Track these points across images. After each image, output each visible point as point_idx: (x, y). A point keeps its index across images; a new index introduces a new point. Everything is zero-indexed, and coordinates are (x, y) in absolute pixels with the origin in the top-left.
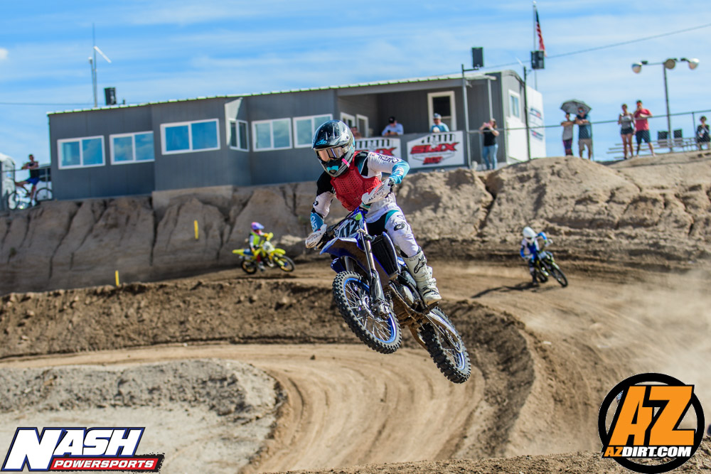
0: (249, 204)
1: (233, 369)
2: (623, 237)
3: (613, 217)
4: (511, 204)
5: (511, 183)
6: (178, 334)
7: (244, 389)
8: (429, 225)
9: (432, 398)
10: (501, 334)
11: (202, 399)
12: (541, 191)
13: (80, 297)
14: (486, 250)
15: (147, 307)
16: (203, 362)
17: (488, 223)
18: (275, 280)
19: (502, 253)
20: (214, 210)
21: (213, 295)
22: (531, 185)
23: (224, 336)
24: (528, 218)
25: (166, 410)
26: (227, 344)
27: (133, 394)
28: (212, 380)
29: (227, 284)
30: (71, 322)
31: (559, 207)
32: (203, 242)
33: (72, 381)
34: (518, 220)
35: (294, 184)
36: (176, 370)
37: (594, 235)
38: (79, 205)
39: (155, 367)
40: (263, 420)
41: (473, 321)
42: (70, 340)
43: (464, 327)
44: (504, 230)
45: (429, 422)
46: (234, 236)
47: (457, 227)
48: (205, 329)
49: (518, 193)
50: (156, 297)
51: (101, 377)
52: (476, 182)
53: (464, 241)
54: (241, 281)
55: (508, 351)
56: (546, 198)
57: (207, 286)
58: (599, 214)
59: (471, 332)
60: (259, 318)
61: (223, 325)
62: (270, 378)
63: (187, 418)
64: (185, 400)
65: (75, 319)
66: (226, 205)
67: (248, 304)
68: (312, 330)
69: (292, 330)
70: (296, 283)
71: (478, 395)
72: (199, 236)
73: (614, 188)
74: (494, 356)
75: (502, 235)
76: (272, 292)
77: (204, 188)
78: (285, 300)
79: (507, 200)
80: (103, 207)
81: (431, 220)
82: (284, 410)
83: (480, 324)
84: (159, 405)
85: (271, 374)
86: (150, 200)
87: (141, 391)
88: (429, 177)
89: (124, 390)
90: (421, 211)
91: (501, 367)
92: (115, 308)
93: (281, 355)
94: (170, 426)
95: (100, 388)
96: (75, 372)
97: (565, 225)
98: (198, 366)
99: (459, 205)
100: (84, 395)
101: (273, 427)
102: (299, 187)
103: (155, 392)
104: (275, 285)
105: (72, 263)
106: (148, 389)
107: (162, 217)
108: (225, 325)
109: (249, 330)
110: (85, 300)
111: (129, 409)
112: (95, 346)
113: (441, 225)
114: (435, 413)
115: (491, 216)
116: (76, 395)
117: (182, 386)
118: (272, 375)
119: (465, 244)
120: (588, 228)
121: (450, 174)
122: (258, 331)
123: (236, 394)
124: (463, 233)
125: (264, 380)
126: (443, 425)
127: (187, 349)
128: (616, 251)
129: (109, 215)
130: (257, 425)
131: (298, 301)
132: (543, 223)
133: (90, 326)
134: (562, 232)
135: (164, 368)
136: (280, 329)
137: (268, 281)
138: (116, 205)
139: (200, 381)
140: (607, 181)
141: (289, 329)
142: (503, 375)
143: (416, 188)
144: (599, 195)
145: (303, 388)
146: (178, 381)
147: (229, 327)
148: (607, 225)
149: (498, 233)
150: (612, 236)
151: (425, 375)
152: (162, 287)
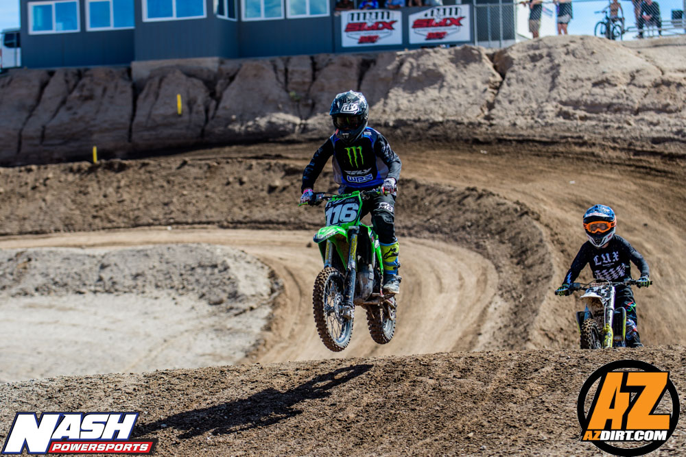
0: (237, 79)
1: (224, 255)
2: (644, 123)
3: (632, 101)
4: (521, 84)
5: (522, 62)
6: (161, 217)
7: (236, 277)
8: (432, 106)
9: (441, 290)
10: (515, 225)
11: (190, 287)
12: (554, 71)
13: (54, 173)
14: (495, 134)
15: (128, 186)
16: (191, 247)
17: (496, 105)
18: (267, 161)
19: (511, 138)
20: (199, 83)
21: (199, 176)
22: (544, 64)
23: (210, 219)
24: (540, 101)
25: (151, 297)
26: (214, 229)
27: (115, 280)
28: (201, 266)
29: (215, 164)
30: (44, 200)
31: (573, 90)
32: (186, 117)
33: (49, 264)
34: (529, 103)
35: (285, 57)
36: (162, 255)
37: (612, 121)
38: (51, 74)
39: (139, 251)
40: (259, 310)
41: (484, 209)
42: (44, 220)
43: (474, 216)
44: (513, 113)
45: (440, 317)
46: (220, 112)
47: (463, 109)
48: (190, 211)
49: (529, 73)
50: (138, 176)
51: (80, 260)
52: (484, 61)
53: (471, 123)
54: (230, 160)
55: (522, 242)
56: (559, 79)
57: (193, 166)
58: (618, 98)
59: (481, 222)
60: (249, 201)
61: (209, 208)
62: (263, 265)
63: (176, 307)
64: (172, 288)
65: (48, 197)
66: (212, 78)
67: (237, 186)
68: (307, 215)
69: (286, 215)
70: (289, 165)
71: (491, 291)
72: (182, 111)
73: (635, 70)
74: (506, 249)
75: (511, 118)
76: (264, 174)
77: (188, 59)
78: (278, 183)
79: (517, 82)
80: (77, 77)
81: (435, 100)
82: (280, 300)
83: (491, 214)
84: (143, 292)
85: (264, 262)
86: (129, 71)
87: (124, 277)
88: (432, 54)
89: (106, 275)
90: (423, 90)
91: (515, 261)
92: (93, 187)
93: (274, 241)
94: (157, 315)
95: (78, 272)
96: (51, 255)
97: (581, 110)
98: (186, 252)
99: (464, 84)
100: (62, 279)
101: (270, 318)
102: (291, 60)
103: (139, 278)
104: (267, 167)
105: (43, 137)
106: (132, 275)
107: (141, 90)
108: (212, 208)
109: (239, 215)
110: (59, 177)
111: (111, 296)
112: (70, 227)
113: (445, 106)
114: (445, 307)
115: (500, 97)
116: (53, 279)
117: (168, 273)
118: (267, 262)
119: (471, 126)
120: (606, 113)
121: (456, 51)
122: (248, 215)
123: (228, 282)
124: (469, 115)
125: (258, 268)
126: (455, 321)
127: (170, 232)
128: (636, 139)
129: (83, 85)
130: (252, 316)
131: (292, 184)
132: (556, 107)
133: (65, 205)
134: (577, 116)
135: (149, 252)
136: (272, 214)
137: (260, 161)
138: (91, 76)
139: (188, 268)
140: (626, 62)
141: (282, 214)
142: (518, 269)
143: (418, 66)
144: (618, 78)
145: (301, 278)
146: (164, 267)
147: (216, 210)
148: (626, 110)
149: (507, 116)
150: (632, 122)
151: (432, 267)
152: (144, 165)
